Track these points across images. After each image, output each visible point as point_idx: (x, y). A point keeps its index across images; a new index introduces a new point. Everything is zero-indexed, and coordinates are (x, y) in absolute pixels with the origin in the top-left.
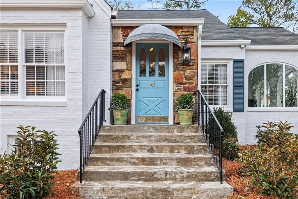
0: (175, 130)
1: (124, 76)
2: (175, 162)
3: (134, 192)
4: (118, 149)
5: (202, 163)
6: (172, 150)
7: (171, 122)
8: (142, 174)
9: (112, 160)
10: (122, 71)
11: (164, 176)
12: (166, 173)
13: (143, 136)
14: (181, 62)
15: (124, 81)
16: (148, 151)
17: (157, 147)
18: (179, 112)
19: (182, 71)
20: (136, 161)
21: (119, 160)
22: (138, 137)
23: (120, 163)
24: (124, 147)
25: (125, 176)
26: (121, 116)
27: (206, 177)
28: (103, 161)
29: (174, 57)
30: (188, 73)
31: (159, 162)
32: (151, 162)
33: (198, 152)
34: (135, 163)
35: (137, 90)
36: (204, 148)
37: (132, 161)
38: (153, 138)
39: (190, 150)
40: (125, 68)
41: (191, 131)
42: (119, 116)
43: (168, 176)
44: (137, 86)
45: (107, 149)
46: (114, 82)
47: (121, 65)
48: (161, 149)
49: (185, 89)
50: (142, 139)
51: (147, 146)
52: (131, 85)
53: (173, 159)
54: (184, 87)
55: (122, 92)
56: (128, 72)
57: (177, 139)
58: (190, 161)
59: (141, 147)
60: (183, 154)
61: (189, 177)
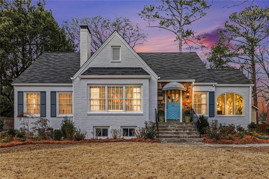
0: (184, 124)
1: (162, 102)
2: (186, 133)
3: (175, 140)
4: (165, 130)
5: (194, 134)
6: (184, 130)
7: (181, 121)
8: (176, 136)
9: (165, 133)
10: (161, 100)
11: (183, 137)
12: (183, 136)
13: (173, 126)
14: (185, 97)
15: (162, 105)
16: (176, 131)
17: (179, 129)
18: (185, 117)
19: (186, 100)
20: (173, 133)
21: (167, 133)
22: (171, 126)
23: (168, 134)
24: (167, 129)
25: (171, 137)
26: (163, 119)
27: (196, 137)
28: (162, 133)
29: (183, 95)
30: (188, 101)
31: (180, 134)
32: (178, 133)
33: (193, 130)
34: (172, 134)
35: (167, 108)
36: (195, 130)
37: (172, 133)
38: (176, 127)
39: (190, 130)
40: (162, 99)
41: (190, 124)
42: (162, 119)
43: (184, 137)
44: (167, 106)
45: (162, 130)
46: (158, 105)
47: (161, 98)
48: (180, 130)
49: (187, 108)
50: (172, 127)
51: (175, 129)
52: (165, 106)
53: (185, 133)
54: (187, 107)
55: (161, 109)
56: (163, 101)
57: (185, 127)
58: (191, 133)
59: (173, 130)
60: (188, 131)
61: (190, 137)
